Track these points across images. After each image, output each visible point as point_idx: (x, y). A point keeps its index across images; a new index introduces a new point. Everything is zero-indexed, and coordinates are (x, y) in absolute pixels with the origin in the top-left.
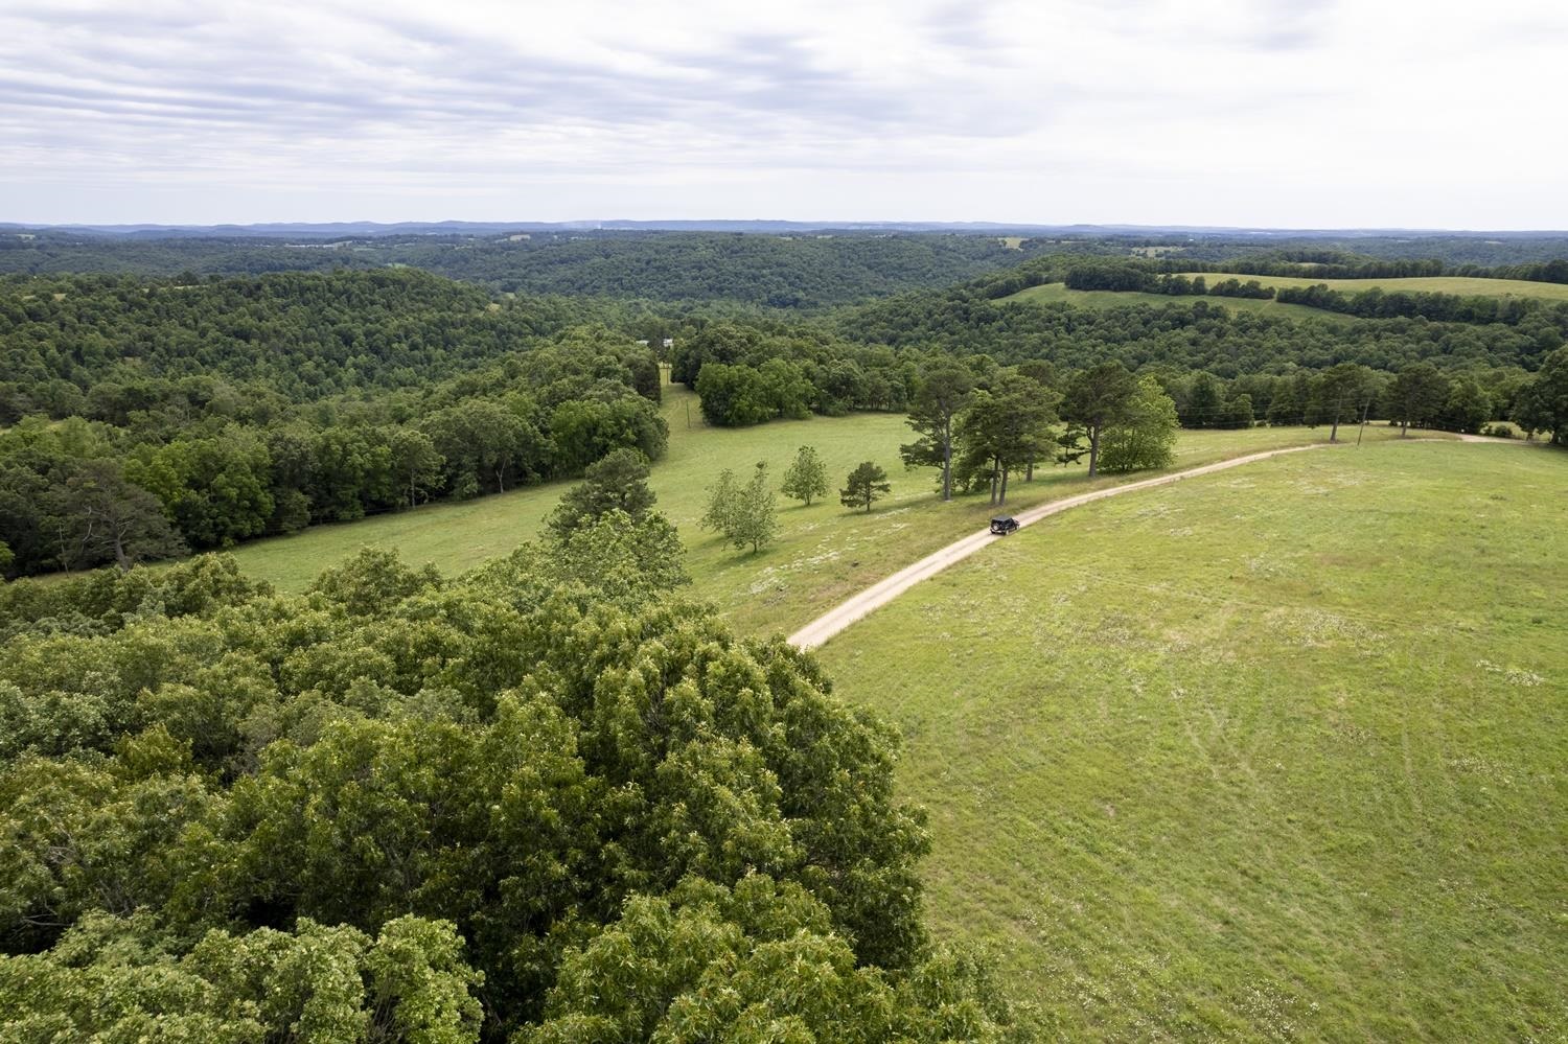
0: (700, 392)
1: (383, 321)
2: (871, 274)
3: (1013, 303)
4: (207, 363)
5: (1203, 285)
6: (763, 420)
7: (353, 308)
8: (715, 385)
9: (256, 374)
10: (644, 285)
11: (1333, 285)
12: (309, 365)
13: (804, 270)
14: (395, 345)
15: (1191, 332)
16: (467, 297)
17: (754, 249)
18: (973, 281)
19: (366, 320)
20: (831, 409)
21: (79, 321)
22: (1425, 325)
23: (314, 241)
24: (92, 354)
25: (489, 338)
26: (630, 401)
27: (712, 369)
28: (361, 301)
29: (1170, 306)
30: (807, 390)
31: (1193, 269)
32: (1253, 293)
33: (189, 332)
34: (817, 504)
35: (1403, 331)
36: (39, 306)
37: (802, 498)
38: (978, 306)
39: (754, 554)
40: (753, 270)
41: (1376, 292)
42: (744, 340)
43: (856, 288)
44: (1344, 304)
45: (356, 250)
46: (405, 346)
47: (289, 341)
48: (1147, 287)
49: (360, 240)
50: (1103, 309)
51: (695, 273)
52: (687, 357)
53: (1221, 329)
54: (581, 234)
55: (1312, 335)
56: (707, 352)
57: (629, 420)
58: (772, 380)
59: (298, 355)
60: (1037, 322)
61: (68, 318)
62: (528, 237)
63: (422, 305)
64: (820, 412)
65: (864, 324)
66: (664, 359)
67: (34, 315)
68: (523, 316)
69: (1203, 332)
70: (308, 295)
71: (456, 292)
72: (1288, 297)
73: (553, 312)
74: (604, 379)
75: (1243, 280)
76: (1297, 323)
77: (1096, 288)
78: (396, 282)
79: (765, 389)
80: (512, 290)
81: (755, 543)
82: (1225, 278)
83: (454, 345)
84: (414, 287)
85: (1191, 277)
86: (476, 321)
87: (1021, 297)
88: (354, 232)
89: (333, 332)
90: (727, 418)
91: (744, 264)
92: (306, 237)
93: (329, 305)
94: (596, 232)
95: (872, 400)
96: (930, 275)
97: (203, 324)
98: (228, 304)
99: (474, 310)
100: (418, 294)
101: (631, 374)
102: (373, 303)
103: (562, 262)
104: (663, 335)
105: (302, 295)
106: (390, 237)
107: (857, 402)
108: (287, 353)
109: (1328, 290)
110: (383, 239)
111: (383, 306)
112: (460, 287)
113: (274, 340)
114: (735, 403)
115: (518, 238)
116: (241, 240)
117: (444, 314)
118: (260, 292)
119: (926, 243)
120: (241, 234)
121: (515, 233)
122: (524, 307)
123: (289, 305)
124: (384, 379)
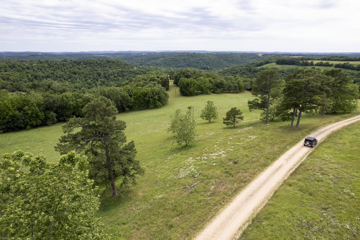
0: (180, 86)
1: (108, 71)
2: (226, 62)
3: (262, 68)
4: (65, 80)
5: (313, 63)
6: (197, 94)
7: (102, 67)
8: (183, 84)
9: (76, 82)
10: (172, 64)
12: (89, 81)
13: (209, 61)
14: (110, 76)
16: (129, 65)
17: (198, 56)
18: (251, 63)
19: (104, 70)
20: (217, 92)
21: (38, 70)
23: (99, 54)
24: (39, 77)
27: (183, 80)
28: (104, 66)
29: (305, 68)
30: (210, 86)
31: (309, 59)
32: (327, 65)
33: (62, 72)
34: (213, 122)
36: (29, 66)
37: (208, 120)
38: (253, 68)
39: (186, 147)
40: (197, 61)
42: (193, 73)
43: (222, 65)
44: (354, 68)
45: (108, 56)
46: (113, 77)
47: (85, 75)
48: (297, 64)
50: (286, 69)
51: (184, 61)
52: (177, 77)
54: (158, 53)
56: (182, 75)
58: (200, 83)
59: (87, 78)
61: (35, 69)
62: (146, 54)
63: (118, 67)
64: (213, 92)
65: (224, 73)
67: (28, 68)
68: (142, 70)
70: (91, 64)
71: (127, 64)
72: (337, 66)
73: (149, 69)
74: (152, 82)
75: (324, 62)
77: (284, 64)
78: (112, 62)
79: (198, 85)
80: (141, 65)
81: (186, 142)
82: (319, 61)
83: (125, 77)
84: (116, 63)
85: (310, 61)
86: (130, 71)
87: (264, 66)
89: (96, 73)
90: (187, 93)
91: (195, 59)
93: (96, 67)
94: (162, 52)
95: (228, 90)
96: (240, 62)
97: (66, 71)
98: (73, 66)
99: (130, 68)
100: (117, 65)
101: (160, 81)
102: (106, 66)
103: (153, 59)
104: (173, 74)
105: (90, 64)
107: (224, 90)
108: (85, 77)
109: (350, 64)
110: (114, 54)
111: (109, 67)
112: (127, 63)
113: (82, 74)
114: (189, 89)
115: (144, 54)
116: (83, 54)
117: (123, 69)
118: (80, 64)
119: (239, 55)
120: (84, 53)
121: (144, 53)
122: (142, 68)
123: (87, 67)
124: (107, 84)
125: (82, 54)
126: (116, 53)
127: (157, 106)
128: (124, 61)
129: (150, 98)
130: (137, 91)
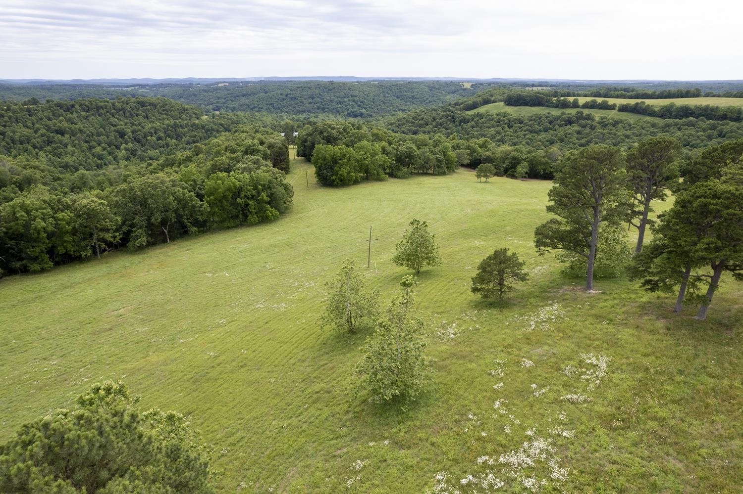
0: (315, 164)
1: (143, 125)
2: (399, 100)
3: (478, 113)
4: (37, 147)
5: (577, 103)
6: (356, 182)
7: (126, 117)
8: (324, 159)
9: (66, 153)
10: (284, 106)
11: (648, 102)
12: (99, 149)
13: (365, 98)
14: (149, 138)
15: (576, 128)
16: (191, 112)
17: (340, 88)
18: (453, 103)
19: (133, 124)
20: (399, 174)
22: (705, 122)
23: (119, 86)
25: (200, 133)
26: (266, 172)
27: (323, 149)
28: (131, 114)
29: (563, 113)
30: (385, 162)
31: (569, 95)
32: (605, 107)
33: (27, 130)
34: (428, 274)
35: (693, 125)
37: (413, 268)
38: (460, 114)
40: (339, 99)
41: (672, 105)
42: (341, 130)
43: (391, 108)
44: (655, 112)
45: (140, 91)
46: (154, 138)
47: (88, 136)
48: (548, 104)
49: (142, 86)
50: (526, 116)
51: (310, 100)
52: (306, 141)
53: (592, 126)
54: (254, 82)
55: (643, 128)
56: (318, 137)
57: (263, 186)
58: (362, 155)
59: (92, 143)
60: (492, 123)
62: (227, 84)
63: (165, 116)
64: (392, 175)
65: (399, 125)
66: (293, 143)
68: (220, 121)
69: (582, 127)
70: (101, 111)
71: (184, 110)
72: (624, 109)
73: (236, 119)
74: (249, 156)
75: (599, 100)
76: (632, 121)
77: (521, 105)
78: (150, 104)
79: (357, 161)
80: (218, 110)
82: (589, 99)
83: (182, 137)
84: (161, 107)
85: (571, 99)
86: (194, 124)
87: (482, 110)
88: (140, 83)
89: (115, 131)
90: (333, 181)
91: (335, 96)
92: (115, 85)
93: (113, 116)
94: (261, 81)
95: (423, 168)
96: (428, 101)
97: (37, 126)
98: (54, 115)
99: (193, 119)
100: (163, 110)
101: (269, 152)
102: (138, 115)
103: (244, 95)
104: (293, 130)
105: (98, 111)
106: (158, 85)
107: (415, 169)
108: (87, 142)
109: (646, 105)
110: (155, 86)
111: (144, 117)
112: (186, 107)
113: (79, 135)
114: (338, 171)
115: (223, 85)
116: (81, 86)
117: (177, 121)
118: (73, 109)
119: (425, 85)
120: (82, 83)
121: (221, 83)
122: (220, 116)
123: (90, 116)
124: (141, 156)
125: (77, 85)
126: (159, 82)
127: (267, 217)
128: (179, 102)
129: (248, 198)
130: (216, 183)
